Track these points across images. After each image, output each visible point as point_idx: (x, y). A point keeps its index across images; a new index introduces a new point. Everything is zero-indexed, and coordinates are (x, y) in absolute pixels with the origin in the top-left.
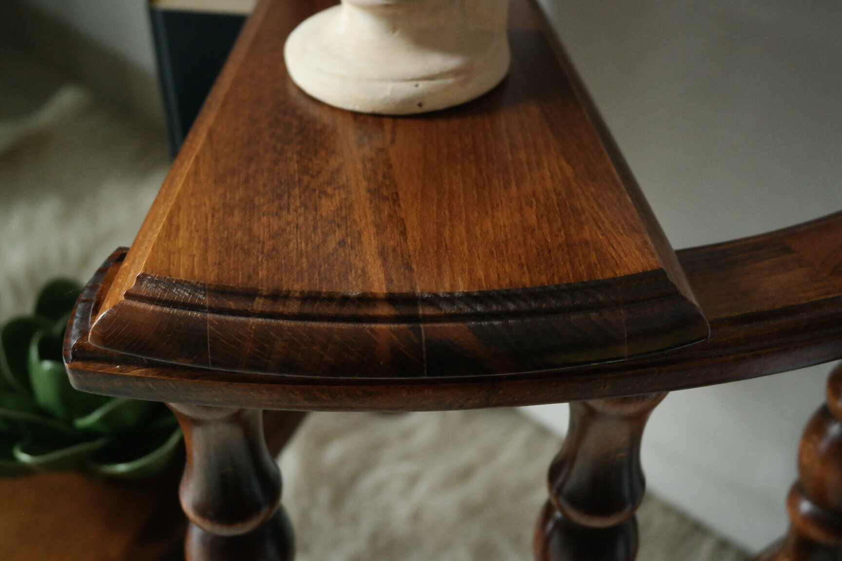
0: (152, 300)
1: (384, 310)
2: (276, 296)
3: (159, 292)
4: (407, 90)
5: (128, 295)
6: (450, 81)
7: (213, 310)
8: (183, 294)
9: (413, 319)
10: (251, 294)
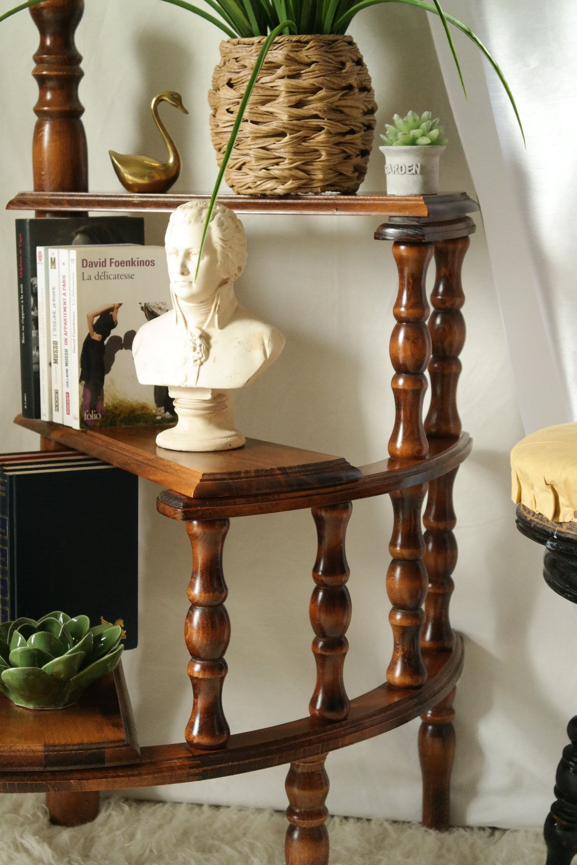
0: (210, 480)
1: (278, 472)
2: (247, 472)
3: (211, 477)
4: (225, 441)
5: (201, 480)
6: (236, 438)
7: (230, 479)
8: (219, 477)
9: (286, 473)
10: (239, 473)
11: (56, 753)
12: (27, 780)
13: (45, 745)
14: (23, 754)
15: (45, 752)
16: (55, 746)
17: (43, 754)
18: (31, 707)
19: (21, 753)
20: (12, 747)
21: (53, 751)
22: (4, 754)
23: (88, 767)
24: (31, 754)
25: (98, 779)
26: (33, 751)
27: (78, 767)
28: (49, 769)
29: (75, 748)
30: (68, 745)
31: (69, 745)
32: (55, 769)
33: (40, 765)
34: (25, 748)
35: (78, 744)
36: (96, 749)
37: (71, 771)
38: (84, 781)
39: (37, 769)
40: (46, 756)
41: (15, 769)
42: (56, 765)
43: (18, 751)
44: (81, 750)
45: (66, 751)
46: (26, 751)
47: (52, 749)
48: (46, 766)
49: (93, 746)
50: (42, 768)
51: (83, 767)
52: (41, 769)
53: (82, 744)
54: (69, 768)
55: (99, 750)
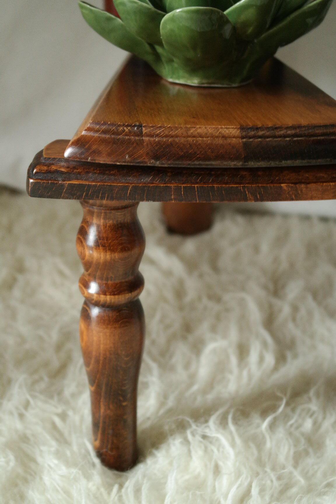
11: (260, 140)
12: (213, 182)
13: (242, 128)
14: (209, 141)
15: (243, 138)
16: (257, 129)
17: (241, 141)
18: (195, 82)
19: (205, 139)
20: (188, 129)
21: (254, 137)
22: (177, 140)
23: (313, 162)
24: (220, 141)
25: (323, 182)
26: (224, 137)
27: (298, 163)
28: (252, 164)
29: (289, 132)
30: (276, 128)
31: (280, 128)
32: (262, 164)
33: (237, 158)
34: (210, 131)
35: (293, 127)
36: (323, 135)
37: (281, 169)
38: (303, 186)
39: (232, 164)
40: (245, 144)
41: (196, 163)
42: (263, 159)
43: (201, 136)
44: (300, 137)
45: (275, 137)
46: (213, 137)
47: (253, 133)
48: (246, 159)
49: (318, 131)
50: (241, 163)
51: (304, 163)
52: (239, 164)
53: (300, 127)
54: (285, 163)
55: (326, 137)
